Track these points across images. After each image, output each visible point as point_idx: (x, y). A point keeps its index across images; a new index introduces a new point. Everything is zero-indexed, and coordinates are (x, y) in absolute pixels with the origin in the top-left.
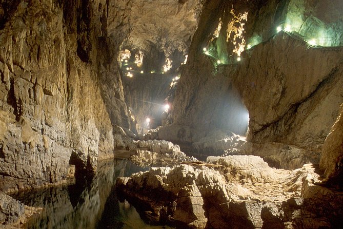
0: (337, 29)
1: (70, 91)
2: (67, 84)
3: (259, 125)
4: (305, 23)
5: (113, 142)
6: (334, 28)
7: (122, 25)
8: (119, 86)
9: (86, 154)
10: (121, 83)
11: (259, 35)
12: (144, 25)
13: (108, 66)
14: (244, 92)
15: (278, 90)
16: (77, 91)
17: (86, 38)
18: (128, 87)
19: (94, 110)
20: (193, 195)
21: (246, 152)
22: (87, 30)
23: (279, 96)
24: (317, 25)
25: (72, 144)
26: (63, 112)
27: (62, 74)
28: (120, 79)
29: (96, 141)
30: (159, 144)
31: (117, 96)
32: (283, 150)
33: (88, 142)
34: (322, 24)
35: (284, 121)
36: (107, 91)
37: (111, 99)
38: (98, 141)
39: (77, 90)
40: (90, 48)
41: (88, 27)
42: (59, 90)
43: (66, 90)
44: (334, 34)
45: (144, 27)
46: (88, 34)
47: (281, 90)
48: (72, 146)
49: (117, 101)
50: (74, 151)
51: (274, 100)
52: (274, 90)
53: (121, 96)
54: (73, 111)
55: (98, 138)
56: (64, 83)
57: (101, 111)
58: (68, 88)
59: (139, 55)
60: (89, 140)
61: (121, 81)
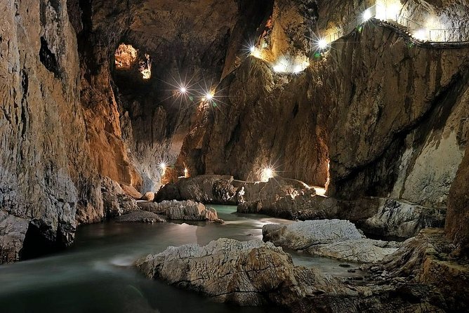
0: (454, 16)
1: (28, 120)
2: (23, 108)
3: (346, 169)
4: (405, 7)
5: (102, 207)
6: (449, 15)
7: (116, 13)
8: (111, 111)
9: (54, 228)
10: (116, 106)
11: (338, 26)
12: (154, 13)
13: (93, 79)
14: (319, 116)
15: (372, 112)
16: (40, 121)
17: (55, 33)
18: (127, 113)
19: (69, 152)
20: (241, 290)
21: (327, 214)
22: (58, 20)
23: (374, 120)
24: (424, 10)
25: (30, 211)
26: (14, 156)
27: (12, 92)
28: (114, 100)
29: (72, 204)
30: (182, 206)
31: (109, 128)
32: (387, 209)
33: (57, 207)
34: (431, 8)
35: (384, 160)
36: (91, 120)
37: (99, 133)
38: (76, 204)
39: (40, 118)
40: (62, 49)
41: (59, 15)
42: (8, 118)
43: (20, 119)
44: (449, 23)
45: (153, 16)
46: (58, 26)
47: (376, 110)
48: (29, 214)
49: (108, 137)
50: (33, 223)
51: (367, 127)
52: (366, 111)
53: (115, 129)
54: (32, 154)
55: (75, 199)
56: (16, 106)
57: (82, 153)
58: (23, 116)
59: (146, 60)
60: (60, 204)
61: (115, 103)
